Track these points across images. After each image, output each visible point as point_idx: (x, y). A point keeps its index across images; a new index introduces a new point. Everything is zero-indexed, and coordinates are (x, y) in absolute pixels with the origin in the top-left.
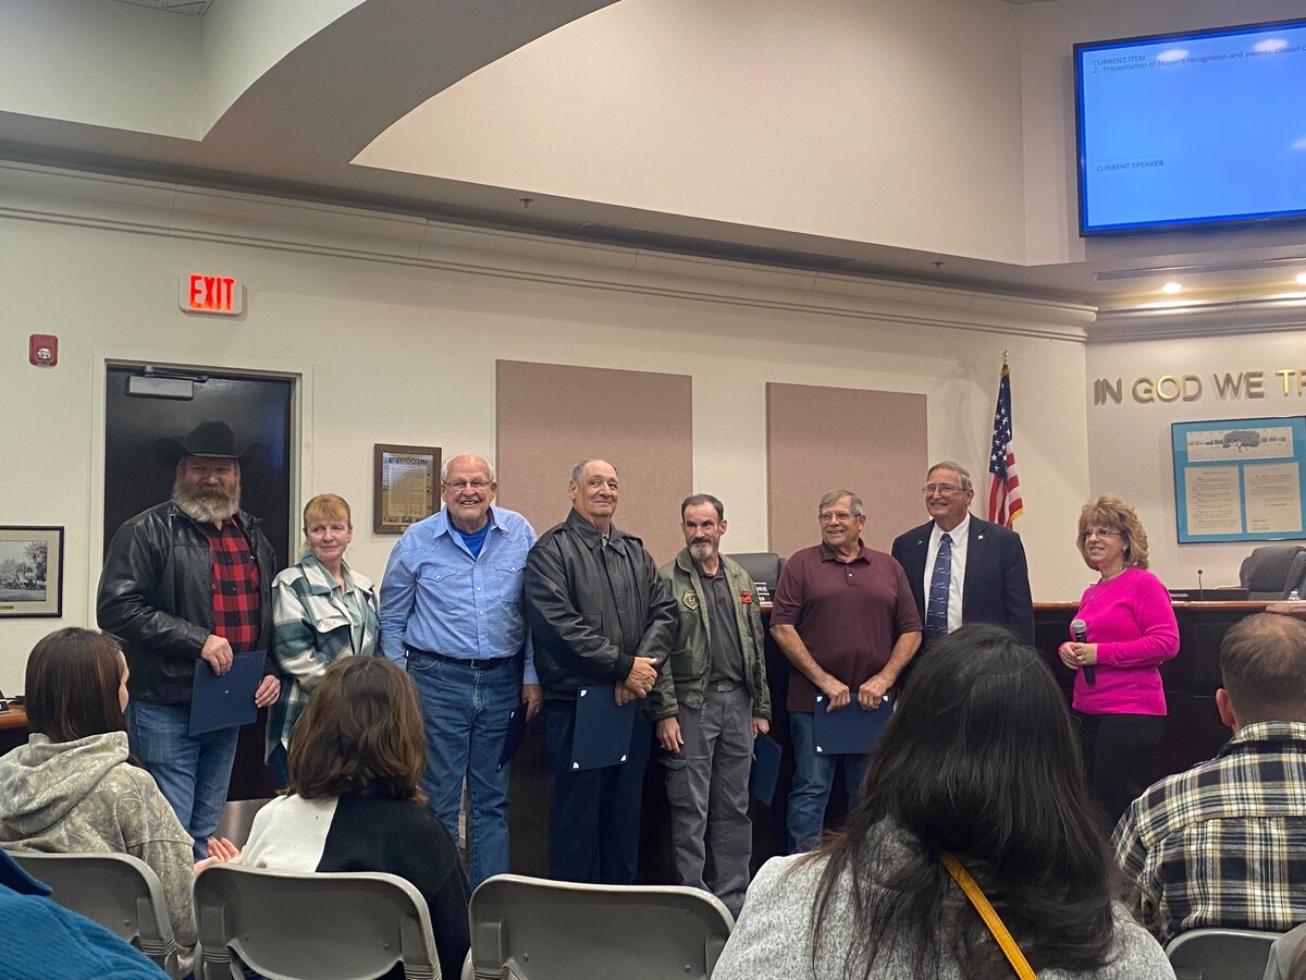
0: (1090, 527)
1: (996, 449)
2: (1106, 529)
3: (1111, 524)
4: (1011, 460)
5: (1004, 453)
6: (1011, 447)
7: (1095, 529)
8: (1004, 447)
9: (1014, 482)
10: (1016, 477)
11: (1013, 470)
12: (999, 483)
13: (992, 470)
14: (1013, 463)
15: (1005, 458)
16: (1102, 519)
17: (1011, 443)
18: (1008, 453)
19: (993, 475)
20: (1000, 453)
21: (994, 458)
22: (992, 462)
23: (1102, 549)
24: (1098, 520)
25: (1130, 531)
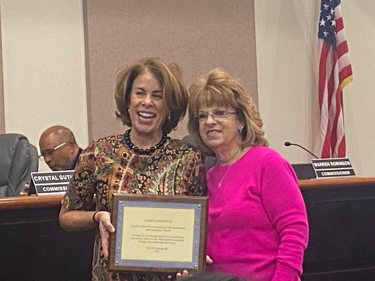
0: (204, 109)
1: (324, 14)
2: (222, 109)
3: (225, 102)
4: (340, 25)
5: (333, 17)
6: (339, 11)
7: (210, 111)
8: (332, 11)
9: (343, 48)
10: (345, 43)
11: (342, 35)
12: (328, 49)
13: (321, 36)
14: (342, 27)
15: (334, 23)
16: (216, 98)
17: (339, 7)
18: (337, 17)
19: (322, 41)
20: (329, 18)
21: (323, 23)
22: (321, 28)
23: (220, 131)
24: (213, 100)
25: (245, 108)
